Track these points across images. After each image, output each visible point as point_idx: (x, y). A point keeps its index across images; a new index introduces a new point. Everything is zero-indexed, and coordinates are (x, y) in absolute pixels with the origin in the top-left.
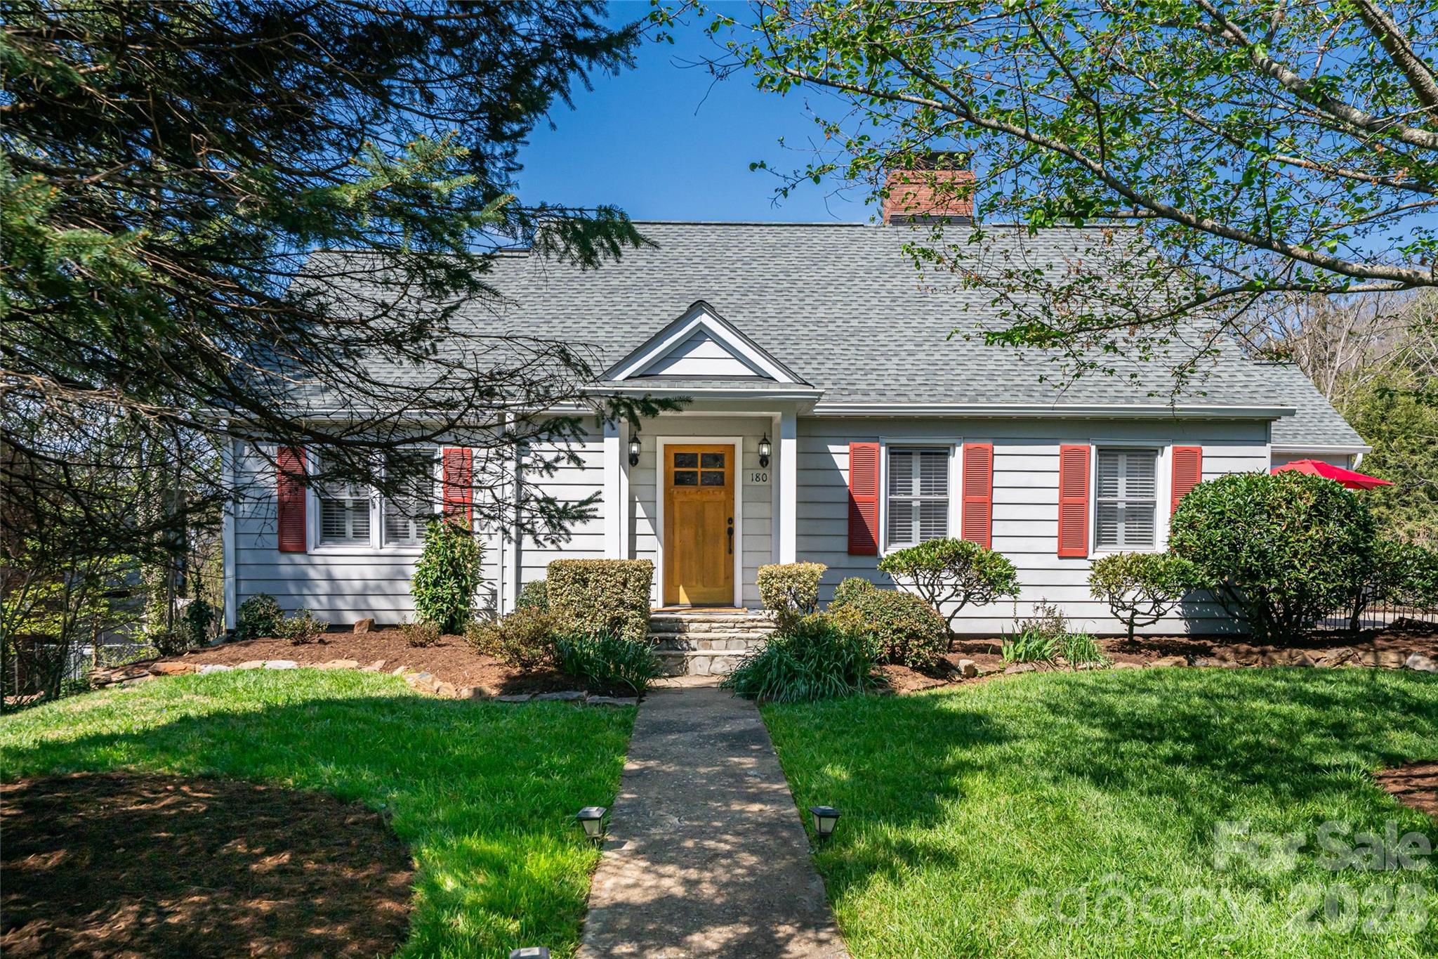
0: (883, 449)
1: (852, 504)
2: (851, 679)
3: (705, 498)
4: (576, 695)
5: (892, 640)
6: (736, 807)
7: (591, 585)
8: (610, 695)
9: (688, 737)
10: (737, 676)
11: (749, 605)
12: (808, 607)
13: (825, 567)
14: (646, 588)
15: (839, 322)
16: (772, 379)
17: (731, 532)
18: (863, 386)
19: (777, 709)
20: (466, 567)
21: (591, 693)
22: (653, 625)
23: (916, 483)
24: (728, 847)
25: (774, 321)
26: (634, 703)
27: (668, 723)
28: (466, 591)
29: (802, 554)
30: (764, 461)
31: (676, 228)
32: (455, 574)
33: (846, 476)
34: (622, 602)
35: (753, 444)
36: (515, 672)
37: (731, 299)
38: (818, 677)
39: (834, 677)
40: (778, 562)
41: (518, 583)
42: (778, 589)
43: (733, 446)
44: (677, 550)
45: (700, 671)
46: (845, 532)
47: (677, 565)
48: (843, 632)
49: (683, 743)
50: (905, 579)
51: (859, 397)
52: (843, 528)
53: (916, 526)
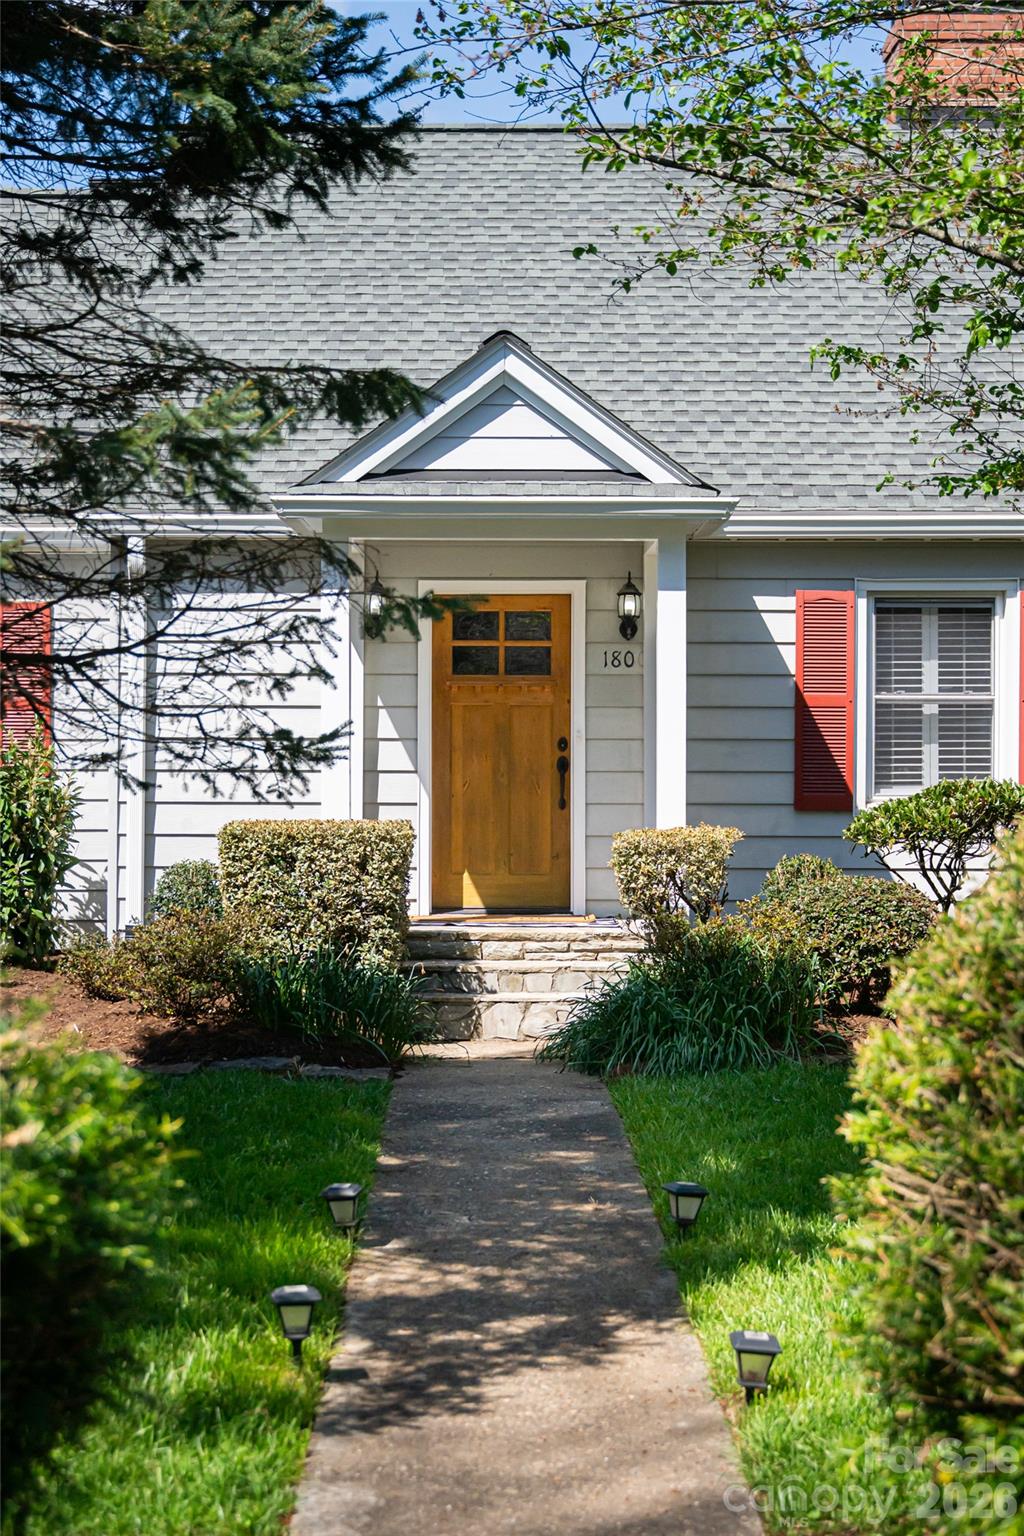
0: (862, 604)
1: (801, 709)
2: (775, 1037)
3: (514, 700)
4: (279, 1062)
5: (858, 967)
6: (559, 1207)
7: (301, 867)
8: (341, 1065)
9: (484, 1124)
10: (571, 1035)
11: (597, 910)
12: (703, 910)
13: (737, 834)
14: (402, 872)
15: (782, 344)
16: (639, 476)
17: (564, 766)
18: (822, 478)
19: (639, 1084)
20: (46, 835)
21: (305, 1060)
22: (414, 946)
23: (930, 669)
24: (543, 1246)
25: (650, 344)
26: (385, 1077)
27: (447, 1107)
28: (45, 883)
29: (697, 809)
30: (630, 626)
31: (453, 140)
32: (25, 848)
33: (789, 656)
34: (357, 899)
35: (607, 594)
36: (166, 1025)
37: (565, 297)
38: (716, 1031)
39: (745, 1033)
40: (653, 825)
41: (149, 868)
42: (649, 875)
43: (569, 597)
44: (458, 803)
45: (502, 1030)
46: (790, 766)
47: (457, 832)
48: (764, 953)
49: (473, 1132)
50: (898, 857)
51: (814, 502)
52: (785, 758)
53: (931, 753)
